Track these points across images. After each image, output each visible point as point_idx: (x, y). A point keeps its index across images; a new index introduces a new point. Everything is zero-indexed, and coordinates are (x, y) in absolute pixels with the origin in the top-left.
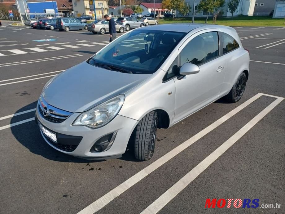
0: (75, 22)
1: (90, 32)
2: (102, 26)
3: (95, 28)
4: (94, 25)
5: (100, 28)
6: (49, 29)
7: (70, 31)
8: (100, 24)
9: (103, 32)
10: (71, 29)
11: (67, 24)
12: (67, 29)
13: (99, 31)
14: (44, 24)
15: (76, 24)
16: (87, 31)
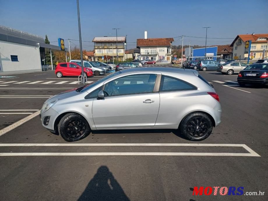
0: (213, 64)
1: (218, 72)
2: (231, 68)
3: (223, 69)
4: (222, 67)
5: (228, 70)
6: (193, 68)
7: (206, 70)
8: (229, 66)
9: (230, 73)
10: (208, 69)
11: (205, 65)
12: (205, 69)
13: (226, 71)
14: (190, 64)
15: (214, 65)
16: (216, 72)
